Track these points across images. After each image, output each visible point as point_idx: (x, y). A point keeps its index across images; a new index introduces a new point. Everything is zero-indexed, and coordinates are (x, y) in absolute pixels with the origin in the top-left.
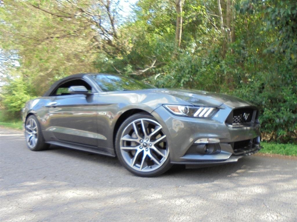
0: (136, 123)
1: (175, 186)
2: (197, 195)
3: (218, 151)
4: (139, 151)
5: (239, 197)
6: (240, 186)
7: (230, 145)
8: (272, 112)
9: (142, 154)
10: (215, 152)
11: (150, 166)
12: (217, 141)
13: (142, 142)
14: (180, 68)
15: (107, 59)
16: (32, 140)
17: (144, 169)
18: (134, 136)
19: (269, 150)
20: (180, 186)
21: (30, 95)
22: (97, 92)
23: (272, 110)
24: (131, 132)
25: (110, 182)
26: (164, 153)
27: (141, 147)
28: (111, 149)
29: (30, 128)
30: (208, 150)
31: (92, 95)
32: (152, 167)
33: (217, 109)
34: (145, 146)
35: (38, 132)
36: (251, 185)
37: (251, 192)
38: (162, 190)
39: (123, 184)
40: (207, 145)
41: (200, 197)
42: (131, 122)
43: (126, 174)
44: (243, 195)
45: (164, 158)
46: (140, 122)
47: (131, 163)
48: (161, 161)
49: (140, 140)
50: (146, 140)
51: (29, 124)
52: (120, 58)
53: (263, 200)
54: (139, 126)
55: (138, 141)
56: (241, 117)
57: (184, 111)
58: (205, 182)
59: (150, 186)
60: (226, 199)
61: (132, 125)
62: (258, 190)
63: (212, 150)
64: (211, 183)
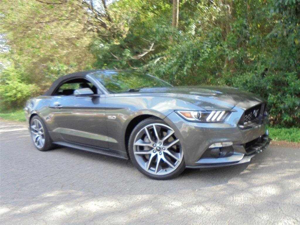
0: (148, 128)
1: (192, 190)
2: (214, 200)
3: (231, 152)
4: (153, 155)
5: (255, 201)
6: (253, 186)
7: (242, 146)
8: (276, 97)
9: (155, 157)
10: (229, 154)
11: (165, 170)
12: (230, 144)
13: (156, 146)
14: (181, 54)
15: (102, 45)
16: (39, 140)
17: (159, 172)
18: (146, 140)
19: (275, 135)
20: (197, 190)
21: (24, 83)
22: (103, 93)
23: (277, 95)
24: (143, 137)
25: (128, 189)
26: (178, 157)
27: (155, 151)
28: (123, 152)
29: (35, 128)
30: (221, 153)
31: (99, 97)
32: (167, 170)
33: (228, 112)
34: (159, 150)
35: (45, 132)
36: (264, 185)
37: (266, 194)
38: (180, 196)
39: (141, 190)
40: (221, 149)
41: (218, 203)
42: (144, 127)
43: (141, 177)
44: (258, 198)
45: (178, 161)
46: (152, 126)
47: (145, 166)
48: (175, 164)
49: (153, 145)
50: (159, 144)
51: (33, 124)
52: (116, 42)
53: (278, 204)
54: (151, 130)
55: (151, 145)
56: (251, 115)
57: (197, 117)
58: (220, 183)
59: (168, 192)
60: (243, 204)
61: (144, 130)
62: (271, 191)
63: (225, 153)
64: (225, 184)
